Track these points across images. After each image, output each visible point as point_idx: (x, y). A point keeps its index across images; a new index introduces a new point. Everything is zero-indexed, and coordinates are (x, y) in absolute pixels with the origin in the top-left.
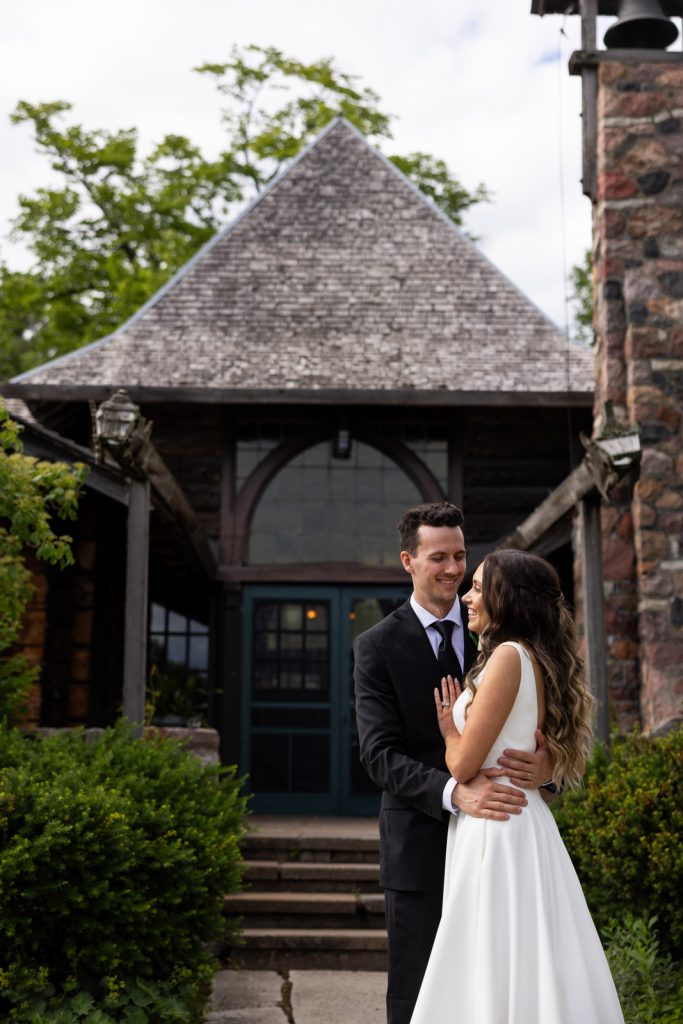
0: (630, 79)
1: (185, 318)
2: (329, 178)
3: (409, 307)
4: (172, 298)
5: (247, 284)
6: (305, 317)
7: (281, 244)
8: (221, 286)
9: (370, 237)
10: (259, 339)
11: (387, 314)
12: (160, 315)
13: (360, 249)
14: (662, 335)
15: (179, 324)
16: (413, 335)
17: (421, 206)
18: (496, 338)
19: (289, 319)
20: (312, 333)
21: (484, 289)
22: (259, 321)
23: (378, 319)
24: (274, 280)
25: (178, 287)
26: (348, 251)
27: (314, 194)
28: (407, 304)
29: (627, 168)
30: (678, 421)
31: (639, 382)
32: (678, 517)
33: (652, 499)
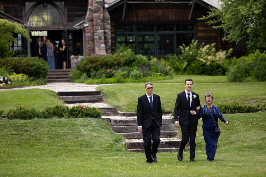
30: (100, 9)
31: (94, 3)
32: (100, 24)
33: (96, 21)
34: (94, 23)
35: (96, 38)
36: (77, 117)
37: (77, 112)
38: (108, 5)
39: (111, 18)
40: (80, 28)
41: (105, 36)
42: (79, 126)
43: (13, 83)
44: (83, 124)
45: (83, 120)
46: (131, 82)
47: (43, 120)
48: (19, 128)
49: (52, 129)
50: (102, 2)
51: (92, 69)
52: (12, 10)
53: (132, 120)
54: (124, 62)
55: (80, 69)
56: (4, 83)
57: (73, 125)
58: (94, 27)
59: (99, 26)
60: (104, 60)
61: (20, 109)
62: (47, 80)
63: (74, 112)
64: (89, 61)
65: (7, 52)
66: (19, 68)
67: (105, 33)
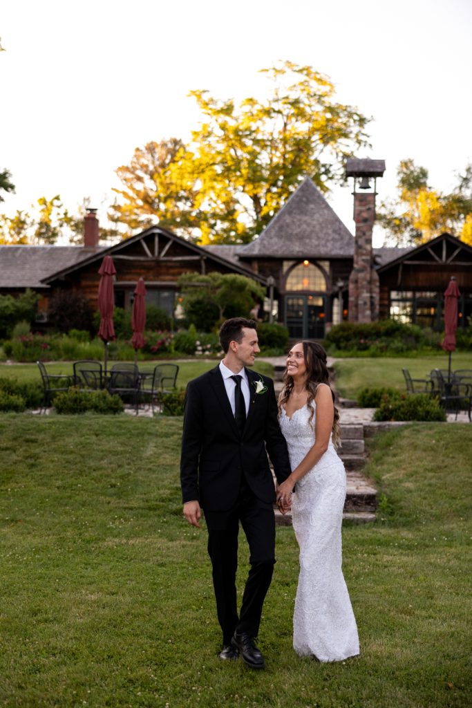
0: (361, 199)
6: (298, 235)
7: (293, 215)
9: (314, 213)
10: (288, 241)
13: (311, 216)
14: (365, 252)
16: (322, 240)
18: (340, 240)
19: (295, 235)
20: (300, 239)
21: (339, 227)
22: (288, 236)
23: (315, 235)
24: (292, 225)
26: (308, 217)
29: (360, 218)
30: (367, 268)
31: (360, 261)
32: (366, 286)
33: (361, 283)
35: (361, 304)
39: (380, 279)
41: (371, 302)
46: (389, 357)
50: (370, 260)
58: (359, 290)
59: (364, 288)
67: (371, 297)
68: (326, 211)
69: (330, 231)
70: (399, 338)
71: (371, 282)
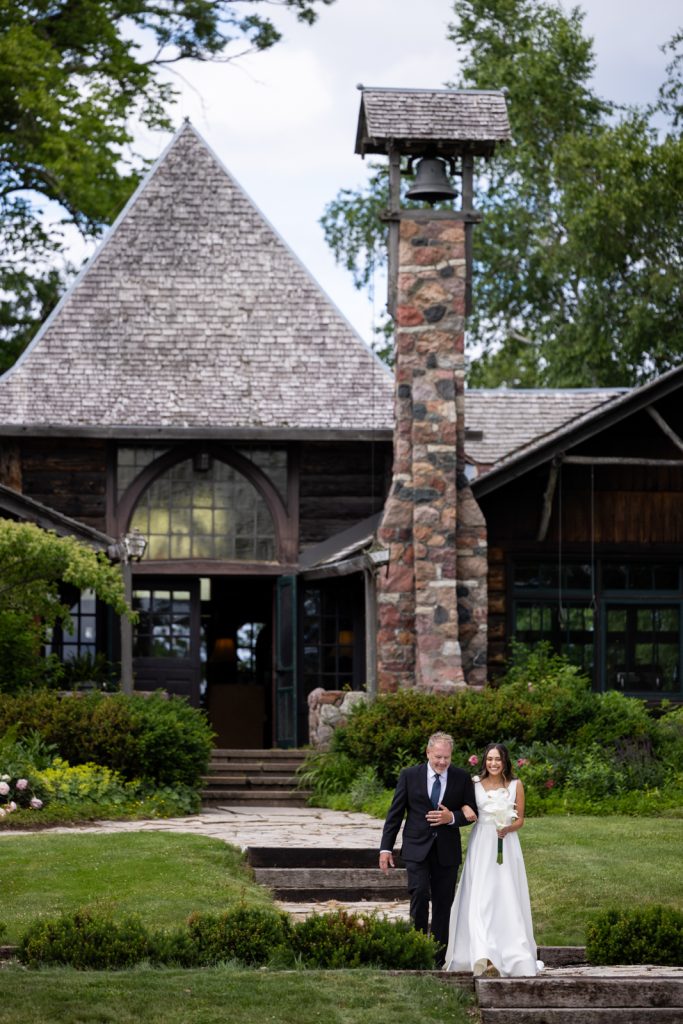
0: (419, 236)
1: (70, 350)
2: (181, 196)
3: (256, 340)
4: (56, 330)
5: (119, 315)
6: (169, 350)
7: (143, 273)
8: (96, 318)
9: (221, 264)
10: (135, 372)
11: (237, 346)
12: (49, 347)
13: (212, 277)
14: (435, 427)
15: (66, 356)
16: (261, 369)
17: (264, 230)
18: (328, 371)
19: (156, 352)
20: (176, 366)
21: (318, 321)
22: (132, 354)
23: (230, 352)
24: (140, 312)
25: (60, 319)
26: (202, 280)
27: (169, 216)
28: (254, 336)
29: (417, 303)
30: (444, 487)
31: (419, 460)
32: (442, 552)
33: (425, 540)
34: (417, 546)
35: (424, 616)
36: (325, 965)
37: (325, 939)
38: (480, 472)
39: (489, 526)
40: (354, 569)
41: (460, 608)
42: (332, 1005)
43: (54, 805)
44: (352, 995)
45: (350, 977)
46: (572, 811)
47: (174, 974)
48: (68, 1006)
49: (215, 1016)
50: (455, 458)
51: (399, 750)
52: (58, 483)
53: (569, 981)
54: (544, 724)
55: (346, 749)
56: (13, 805)
57: (309, 999)
58: (417, 564)
59: (436, 560)
60: (454, 712)
61: (77, 920)
62: (200, 795)
63: (314, 939)
64: (389, 716)
65: (29, 665)
66: (83, 738)
67: (462, 592)
68: (264, 259)
69: (286, 337)
70: (596, 747)
71: (458, 536)
